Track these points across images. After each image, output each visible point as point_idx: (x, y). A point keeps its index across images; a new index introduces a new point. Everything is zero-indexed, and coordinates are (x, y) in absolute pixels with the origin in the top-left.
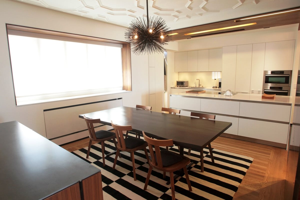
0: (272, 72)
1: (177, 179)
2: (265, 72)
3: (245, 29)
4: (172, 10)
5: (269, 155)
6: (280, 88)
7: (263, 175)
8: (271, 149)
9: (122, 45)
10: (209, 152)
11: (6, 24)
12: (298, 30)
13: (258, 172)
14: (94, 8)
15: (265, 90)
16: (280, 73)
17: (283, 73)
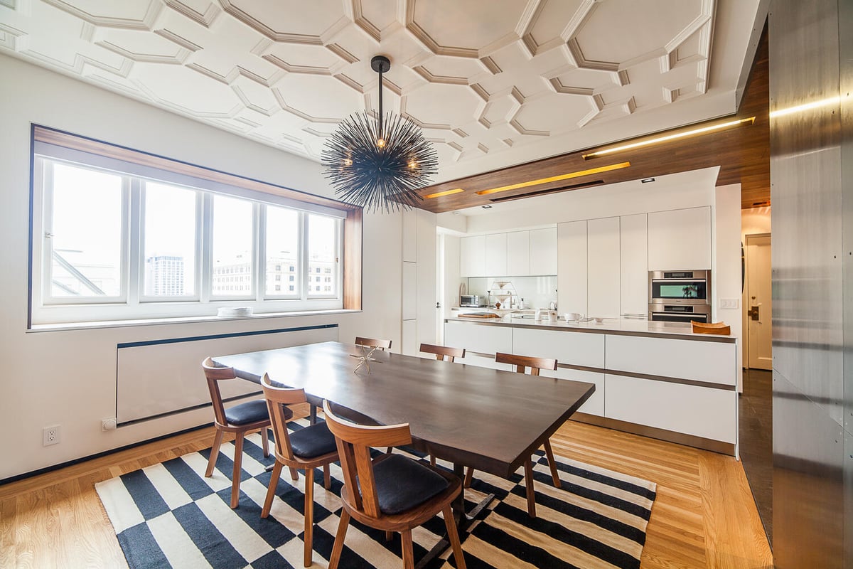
0: (667, 275)
1: (442, 557)
2: (651, 274)
3: (604, 180)
4: (447, 128)
5: (694, 473)
6: (690, 309)
7: (698, 544)
8: (696, 457)
9: (346, 212)
10: (524, 475)
11: (33, 126)
12: (716, 186)
13: (683, 533)
14: (269, 113)
15: (653, 313)
16: (683, 275)
17: (692, 277)
